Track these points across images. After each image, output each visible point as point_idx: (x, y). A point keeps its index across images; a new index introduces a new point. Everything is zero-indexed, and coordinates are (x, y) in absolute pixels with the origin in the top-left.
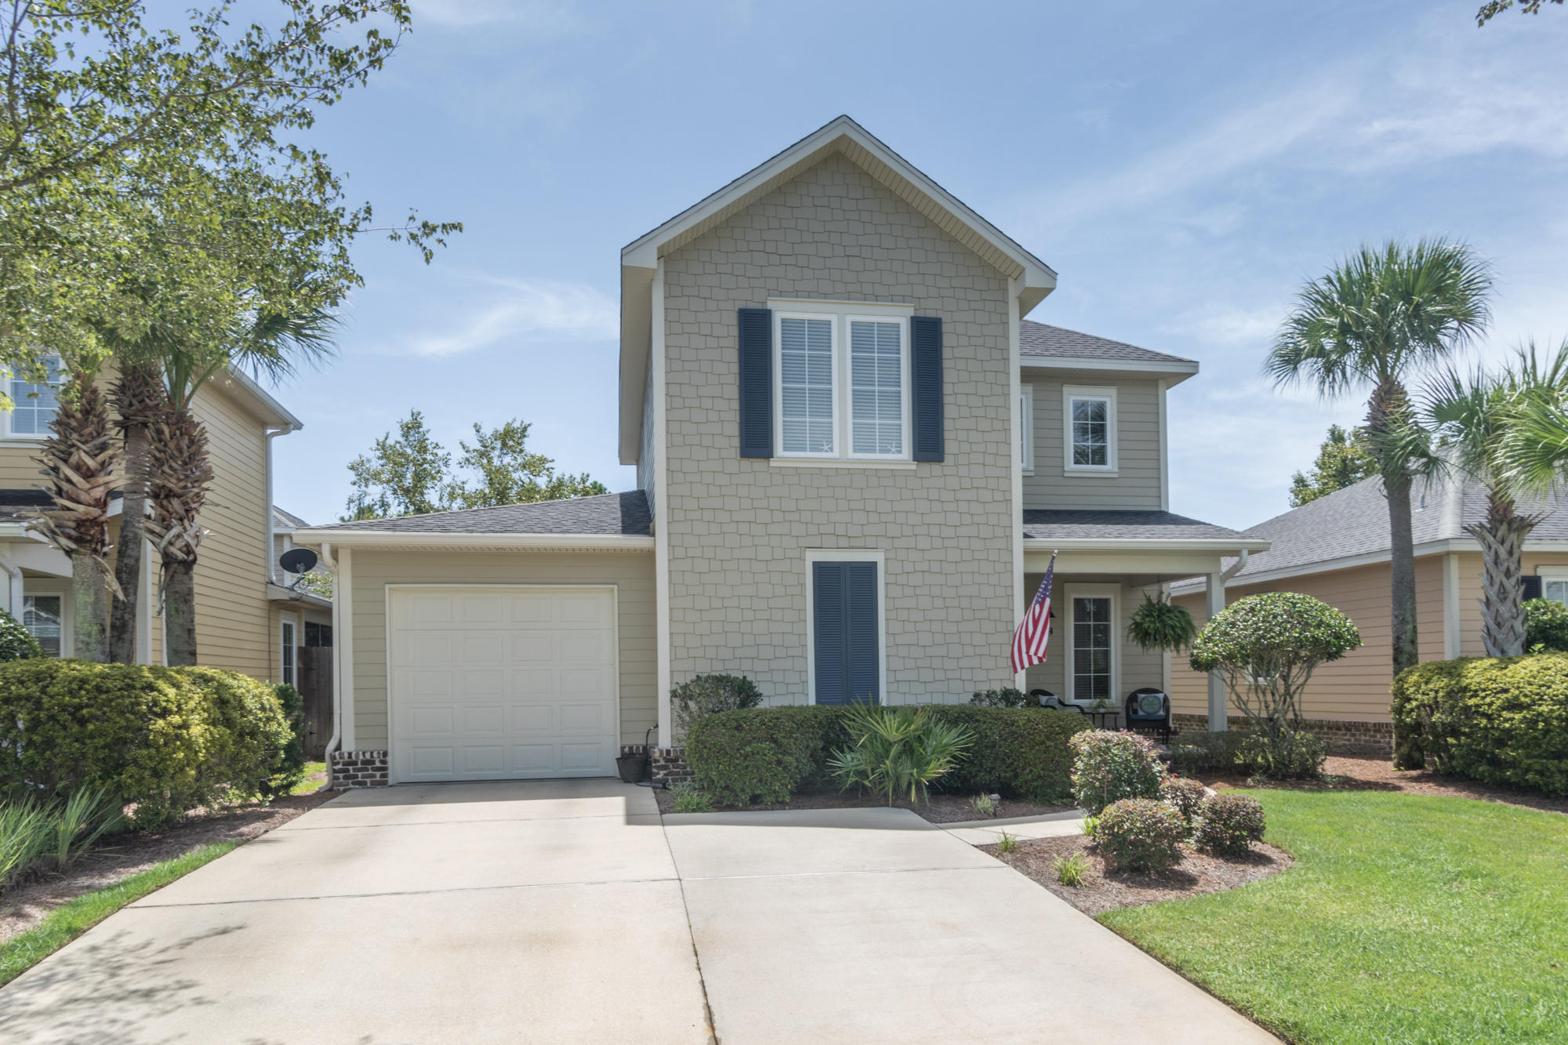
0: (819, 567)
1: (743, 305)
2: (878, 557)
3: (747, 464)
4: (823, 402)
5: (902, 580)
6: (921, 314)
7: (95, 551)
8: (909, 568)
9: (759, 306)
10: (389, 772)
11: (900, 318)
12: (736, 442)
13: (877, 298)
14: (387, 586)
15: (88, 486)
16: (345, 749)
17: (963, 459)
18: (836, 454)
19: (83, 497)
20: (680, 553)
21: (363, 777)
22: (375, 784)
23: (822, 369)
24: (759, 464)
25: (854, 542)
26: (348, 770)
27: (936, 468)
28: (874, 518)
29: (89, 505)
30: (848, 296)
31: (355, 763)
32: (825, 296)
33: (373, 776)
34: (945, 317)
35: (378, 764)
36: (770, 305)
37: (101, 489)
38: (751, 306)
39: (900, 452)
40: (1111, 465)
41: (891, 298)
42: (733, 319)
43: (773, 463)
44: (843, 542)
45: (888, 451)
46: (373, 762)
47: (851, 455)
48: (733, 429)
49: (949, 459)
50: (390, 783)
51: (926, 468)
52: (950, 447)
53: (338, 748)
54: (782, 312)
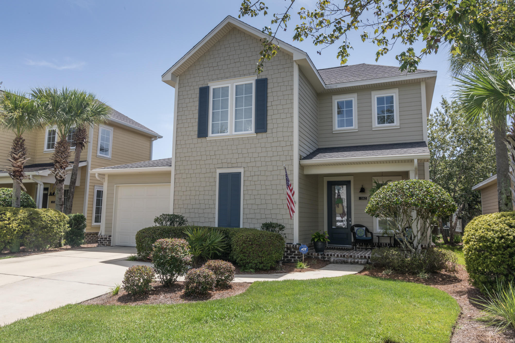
0: (221, 175)
1: (201, 86)
2: (241, 170)
3: (200, 140)
4: (225, 115)
5: (250, 179)
6: (260, 78)
7: (17, 179)
8: (253, 174)
9: (206, 86)
10: (112, 242)
11: (251, 80)
12: (197, 133)
13: (244, 75)
14: (115, 185)
15: (16, 162)
16: (102, 234)
17: (274, 130)
18: (228, 133)
19: (15, 165)
20: (178, 172)
21: (105, 243)
22: (107, 245)
23: (225, 104)
24: (203, 140)
25: (234, 165)
26: (101, 241)
27: (264, 135)
28: (241, 156)
29: (16, 167)
30: (235, 76)
31: (102, 239)
32: (227, 78)
33: (106, 243)
34: (269, 77)
35: (108, 239)
36: (209, 85)
37: (19, 163)
38: (204, 86)
39: (251, 130)
40: (397, 123)
41: (250, 74)
42: (197, 91)
43: (208, 139)
44: (230, 165)
45: (248, 130)
46: (107, 239)
47: (234, 133)
48: (196, 128)
49: (269, 131)
50: (111, 245)
51: (260, 135)
52: (269, 126)
53: (101, 234)
54: (213, 86)
